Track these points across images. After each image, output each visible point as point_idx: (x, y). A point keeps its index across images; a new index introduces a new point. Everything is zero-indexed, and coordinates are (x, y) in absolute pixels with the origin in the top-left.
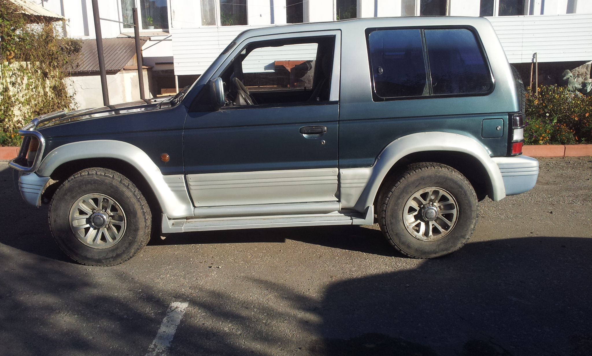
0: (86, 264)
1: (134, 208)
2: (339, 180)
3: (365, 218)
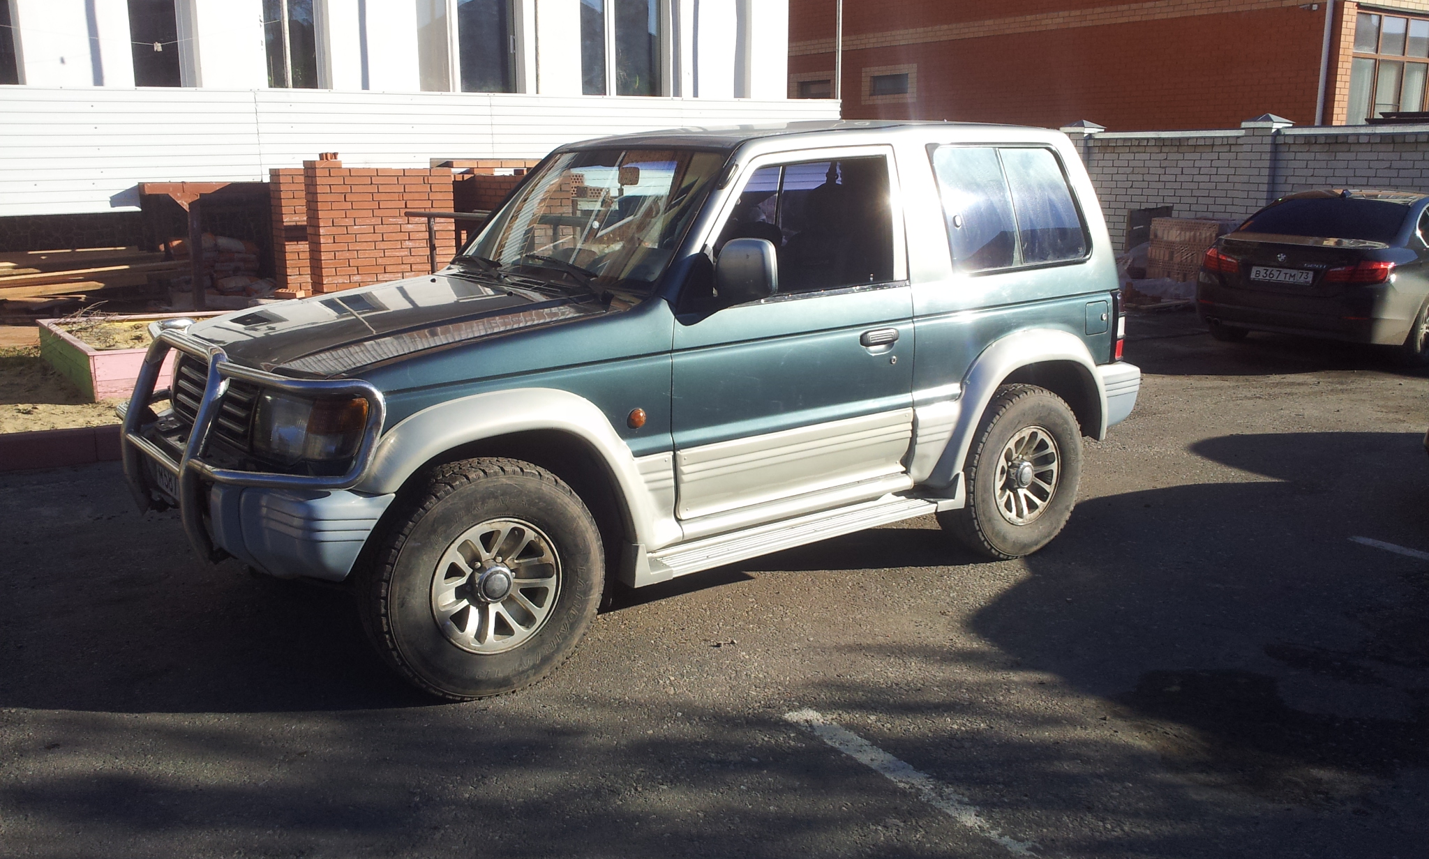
0: (466, 699)
1: (584, 539)
2: (914, 431)
3: (953, 497)
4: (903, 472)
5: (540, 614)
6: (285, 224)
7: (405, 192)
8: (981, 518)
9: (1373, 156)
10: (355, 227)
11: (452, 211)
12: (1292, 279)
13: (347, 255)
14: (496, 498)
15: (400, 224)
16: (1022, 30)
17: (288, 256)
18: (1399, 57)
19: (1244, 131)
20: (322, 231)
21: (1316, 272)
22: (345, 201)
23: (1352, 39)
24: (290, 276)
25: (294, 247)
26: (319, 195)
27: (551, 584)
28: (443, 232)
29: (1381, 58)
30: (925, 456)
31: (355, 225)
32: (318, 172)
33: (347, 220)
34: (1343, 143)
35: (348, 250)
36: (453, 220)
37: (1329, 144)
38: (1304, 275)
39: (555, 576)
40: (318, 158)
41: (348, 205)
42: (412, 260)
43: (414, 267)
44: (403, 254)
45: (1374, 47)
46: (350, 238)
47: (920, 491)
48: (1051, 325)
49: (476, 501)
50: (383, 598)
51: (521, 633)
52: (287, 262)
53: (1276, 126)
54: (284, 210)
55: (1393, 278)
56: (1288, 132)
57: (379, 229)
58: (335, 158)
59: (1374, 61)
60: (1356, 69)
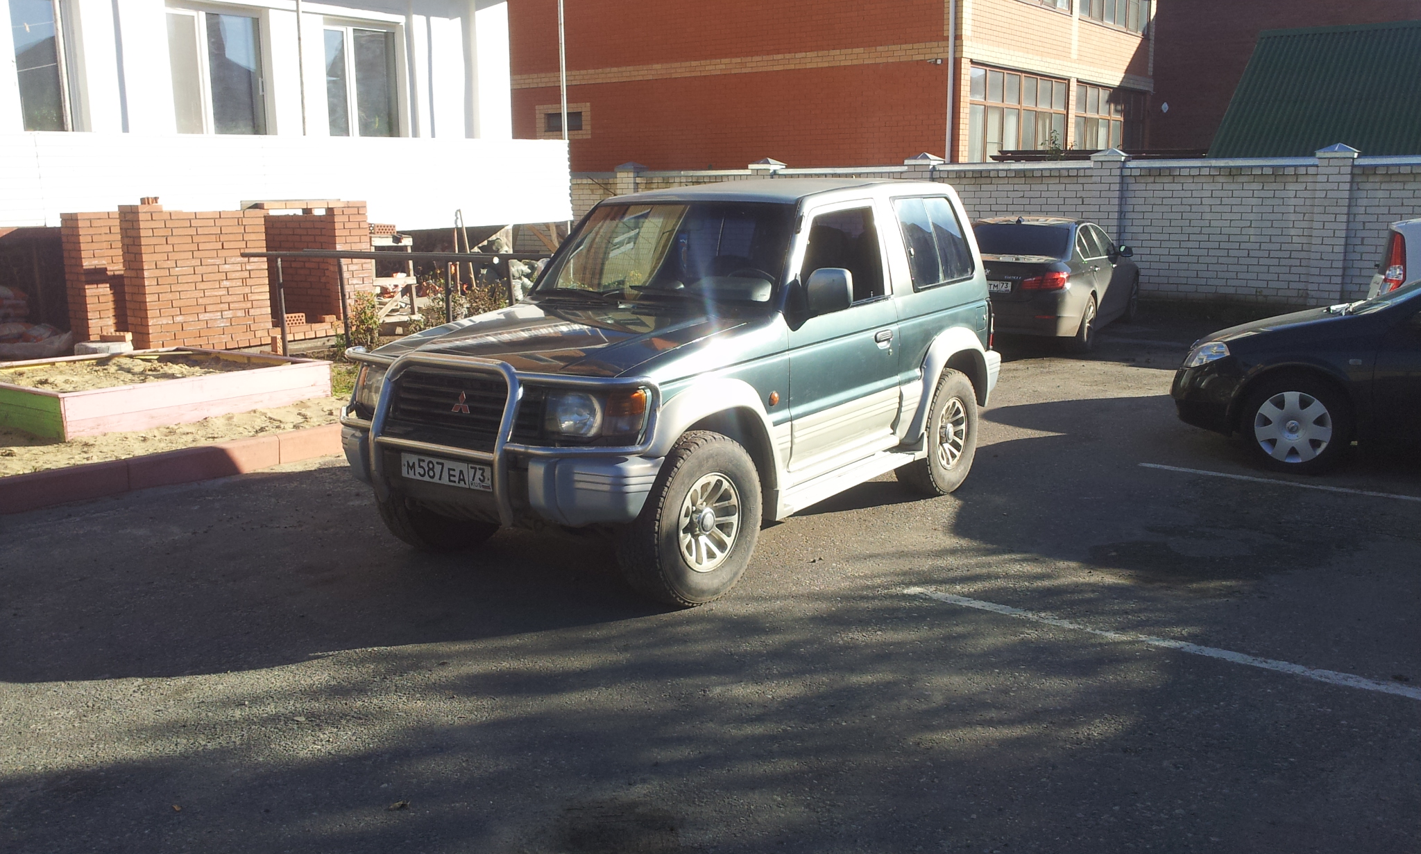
2: (900, 403)
3: (922, 450)
4: (891, 434)
5: (729, 541)
6: (84, 267)
7: (221, 233)
8: (932, 465)
9: (1010, 187)
10: (177, 269)
11: (264, 250)
12: (995, 289)
13: (170, 296)
14: (713, 458)
15: (218, 265)
16: (688, 75)
17: (89, 300)
18: (1001, 105)
19: (906, 168)
20: (146, 274)
21: (1013, 282)
22: (167, 243)
23: (968, 88)
24: (91, 319)
25: (94, 290)
26: (142, 238)
27: (734, 519)
28: (256, 271)
29: (988, 105)
30: (904, 421)
31: (177, 267)
32: (141, 217)
33: (169, 262)
34: (987, 177)
35: (171, 291)
36: (265, 259)
37: (975, 178)
38: (1005, 285)
39: (737, 514)
40: (138, 203)
41: (170, 248)
42: (230, 299)
43: (231, 305)
44: (221, 293)
45: (983, 96)
46: (172, 280)
47: (901, 448)
48: (962, 324)
49: (704, 460)
50: (656, 533)
51: (720, 556)
52: (88, 306)
53: (933, 163)
54: (84, 254)
55: (1068, 286)
56: (942, 168)
57: (199, 270)
58: (156, 202)
59: (983, 107)
60: (972, 113)
